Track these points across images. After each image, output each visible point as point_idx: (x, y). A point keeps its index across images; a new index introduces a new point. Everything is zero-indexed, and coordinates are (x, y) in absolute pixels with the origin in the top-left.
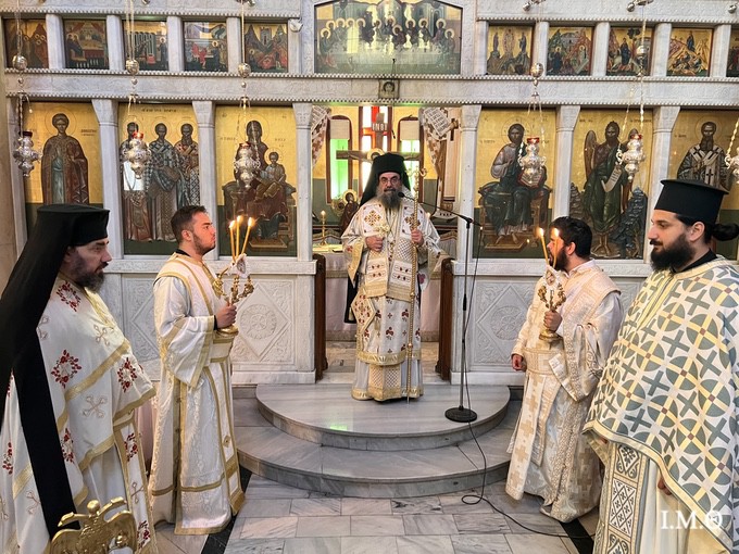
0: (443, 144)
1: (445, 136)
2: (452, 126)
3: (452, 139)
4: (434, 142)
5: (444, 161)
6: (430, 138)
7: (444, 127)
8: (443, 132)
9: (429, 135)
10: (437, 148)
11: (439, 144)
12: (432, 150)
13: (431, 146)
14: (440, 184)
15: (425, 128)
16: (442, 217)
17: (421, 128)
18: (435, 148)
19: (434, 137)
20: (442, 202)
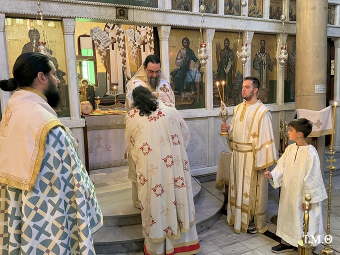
0: (108, 51)
1: (108, 47)
2: (112, 41)
3: (113, 49)
4: (102, 50)
5: (109, 62)
6: (99, 48)
7: (108, 42)
8: (107, 45)
9: (98, 46)
10: (104, 54)
11: (105, 52)
12: (101, 55)
13: (100, 53)
14: (108, 75)
15: (95, 42)
16: (112, 95)
17: (93, 41)
18: (103, 54)
19: (101, 47)
20: (110, 86)
